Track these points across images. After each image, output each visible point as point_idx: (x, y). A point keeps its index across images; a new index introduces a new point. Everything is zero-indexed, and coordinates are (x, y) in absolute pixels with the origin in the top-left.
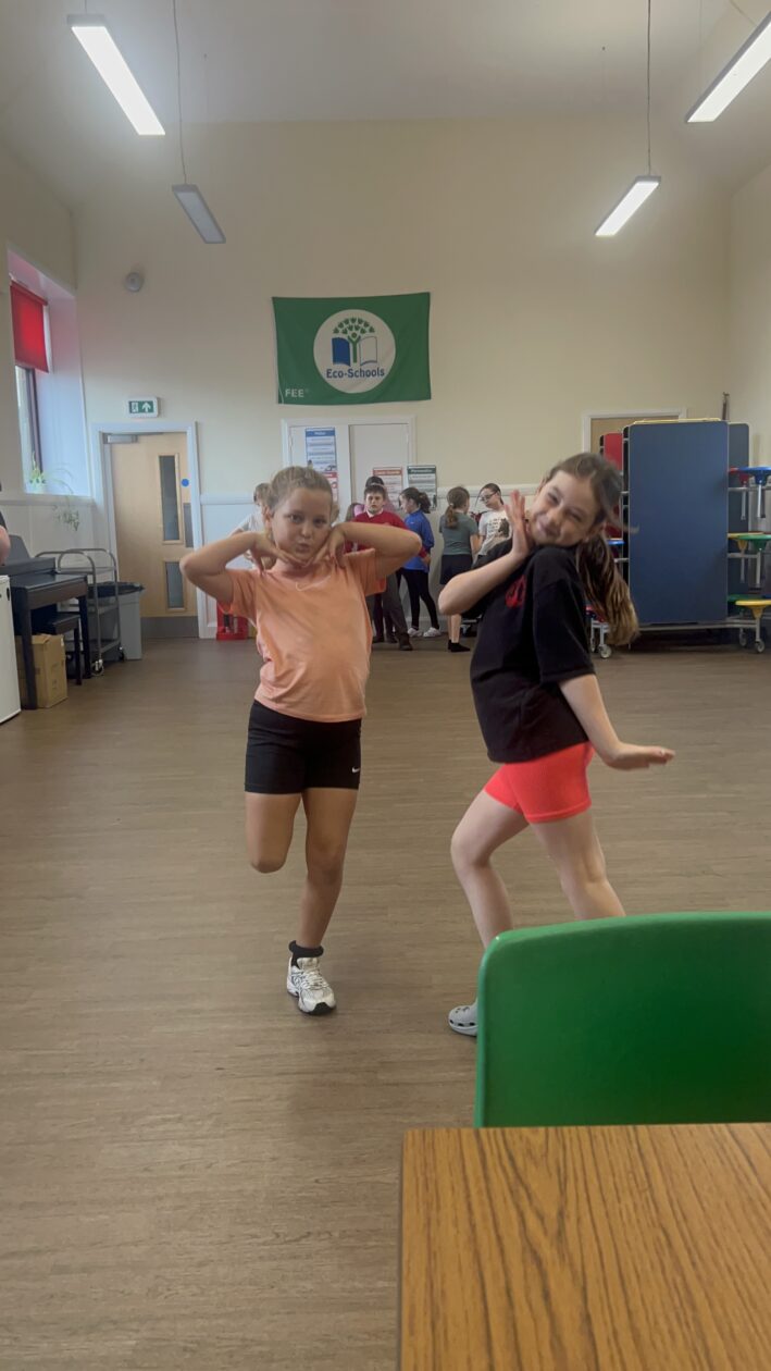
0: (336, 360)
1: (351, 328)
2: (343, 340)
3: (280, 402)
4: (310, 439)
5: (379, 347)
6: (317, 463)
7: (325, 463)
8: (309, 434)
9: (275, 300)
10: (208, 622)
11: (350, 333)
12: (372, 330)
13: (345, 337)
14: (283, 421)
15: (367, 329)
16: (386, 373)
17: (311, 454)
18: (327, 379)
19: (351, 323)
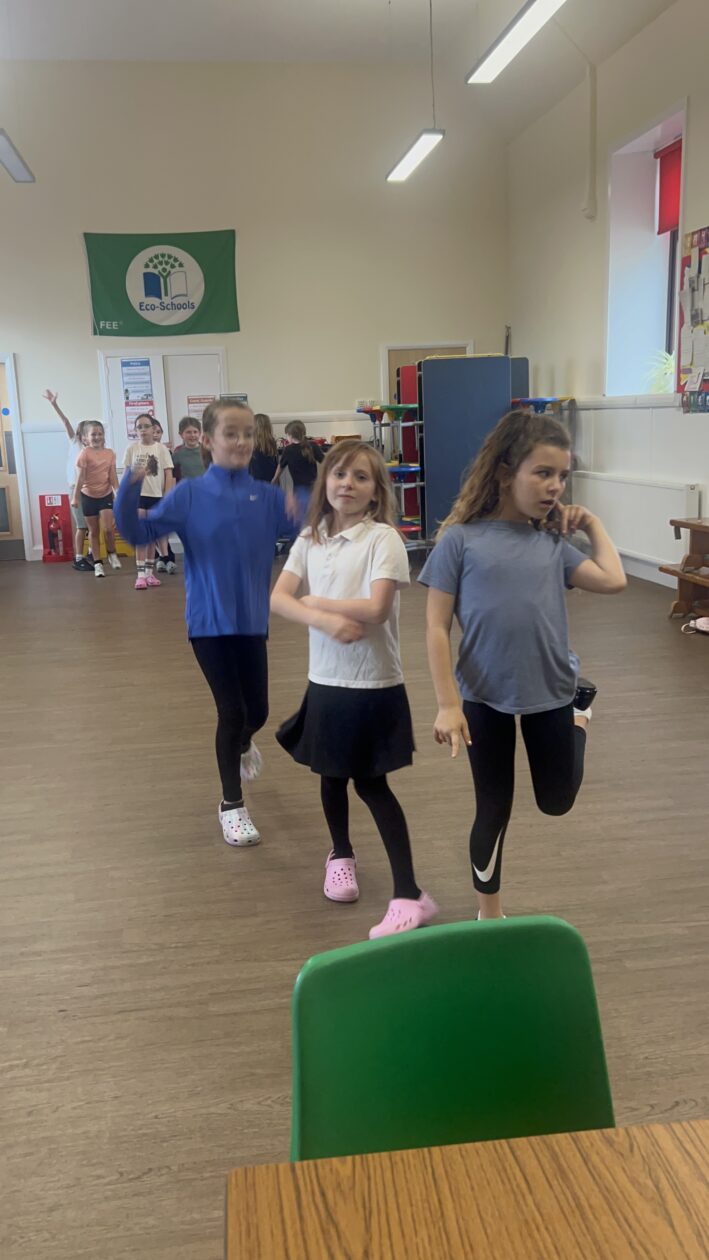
0: (147, 294)
1: (161, 263)
2: (154, 274)
3: (95, 334)
4: (125, 368)
5: (188, 281)
6: (134, 392)
7: (142, 391)
8: (125, 364)
9: (87, 236)
10: (34, 544)
11: (160, 268)
12: (181, 265)
13: (156, 272)
14: (98, 352)
15: (177, 264)
16: (197, 306)
17: (127, 383)
18: (140, 312)
19: (161, 259)
